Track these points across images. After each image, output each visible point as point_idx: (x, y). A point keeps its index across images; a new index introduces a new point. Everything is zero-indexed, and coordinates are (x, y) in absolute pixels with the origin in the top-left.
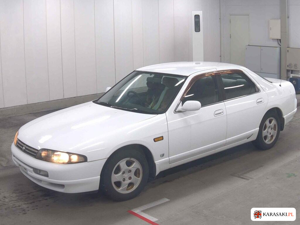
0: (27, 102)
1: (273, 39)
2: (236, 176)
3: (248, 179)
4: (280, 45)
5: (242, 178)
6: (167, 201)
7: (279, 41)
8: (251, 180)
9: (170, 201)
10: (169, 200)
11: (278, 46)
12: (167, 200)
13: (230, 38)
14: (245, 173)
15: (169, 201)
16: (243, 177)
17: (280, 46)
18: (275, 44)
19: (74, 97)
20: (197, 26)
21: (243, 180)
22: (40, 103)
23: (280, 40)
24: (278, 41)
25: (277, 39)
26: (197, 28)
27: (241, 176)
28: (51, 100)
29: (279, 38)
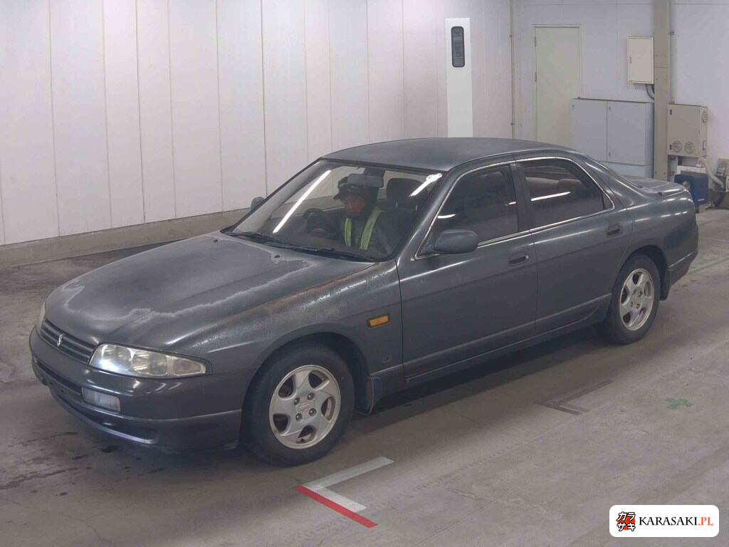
0: (59, 232)
1: (637, 85)
2: (549, 406)
3: (576, 413)
4: (653, 99)
5: (564, 410)
6: (386, 464)
7: (650, 88)
8: (584, 414)
9: (393, 464)
10: (392, 462)
11: (647, 99)
12: (388, 461)
13: (536, 81)
14: (570, 399)
15: (390, 464)
16: (564, 407)
17: (652, 101)
18: (642, 95)
19: (169, 220)
20: (457, 53)
21: (565, 413)
22: (88, 233)
23: (653, 86)
24: (647, 90)
25: (646, 85)
26: (458, 58)
27: (561, 406)
28: (115, 226)
29: (650, 80)
